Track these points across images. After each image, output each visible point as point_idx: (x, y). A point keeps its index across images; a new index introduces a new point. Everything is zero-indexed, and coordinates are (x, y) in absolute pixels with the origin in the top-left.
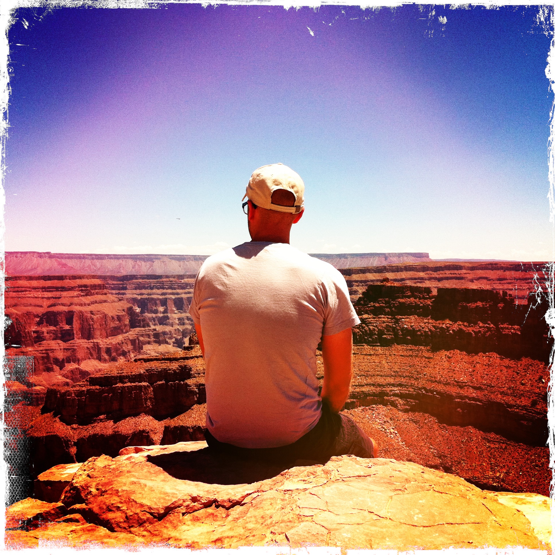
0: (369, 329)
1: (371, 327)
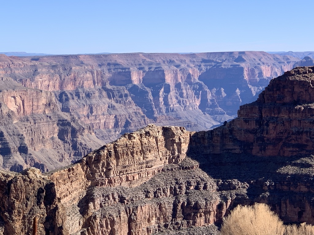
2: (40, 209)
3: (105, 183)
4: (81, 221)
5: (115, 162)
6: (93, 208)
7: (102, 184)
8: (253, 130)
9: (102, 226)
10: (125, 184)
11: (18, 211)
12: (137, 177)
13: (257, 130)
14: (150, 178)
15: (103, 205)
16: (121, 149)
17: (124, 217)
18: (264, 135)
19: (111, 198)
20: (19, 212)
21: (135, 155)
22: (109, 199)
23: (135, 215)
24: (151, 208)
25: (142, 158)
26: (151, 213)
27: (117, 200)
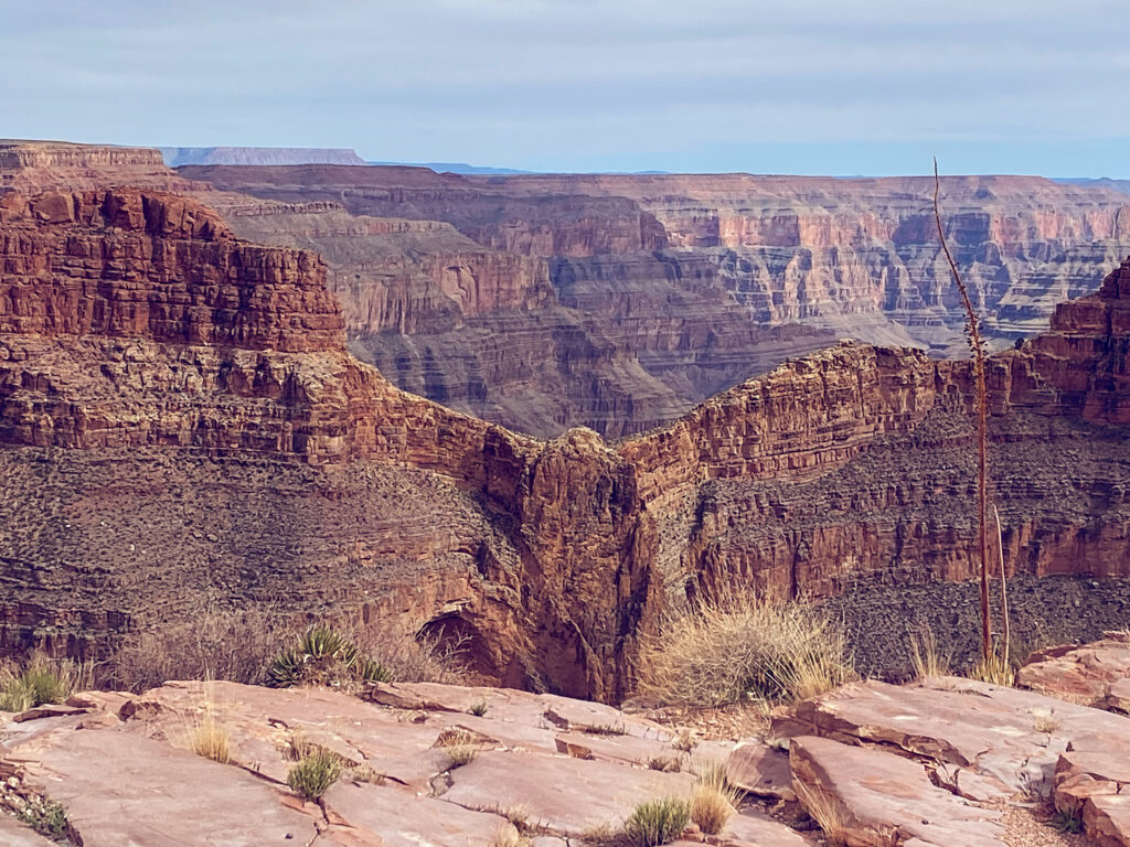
2: (600, 523)
3: (740, 471)
4: (685, 556)
5: (764, 422)
6: (713, 527)
7: (734, 474)
8: (1088, 361)
9: (732, 569)
10: (785, 478)
11: (551, 525)
12: (812, 460)
13: (1096, 362)
14: (842, 464)
15: (736, 521)
16: (779, 394)
17: (781, 551)
18: (1115, 376)
19: (754, 508)
20: (553, 529)
21: (809, 408)
22: (749, 507)
23: (807, 547)
24: (842, 534)
25: (825, 416)
26: (842, 544)
27: (767, 512)
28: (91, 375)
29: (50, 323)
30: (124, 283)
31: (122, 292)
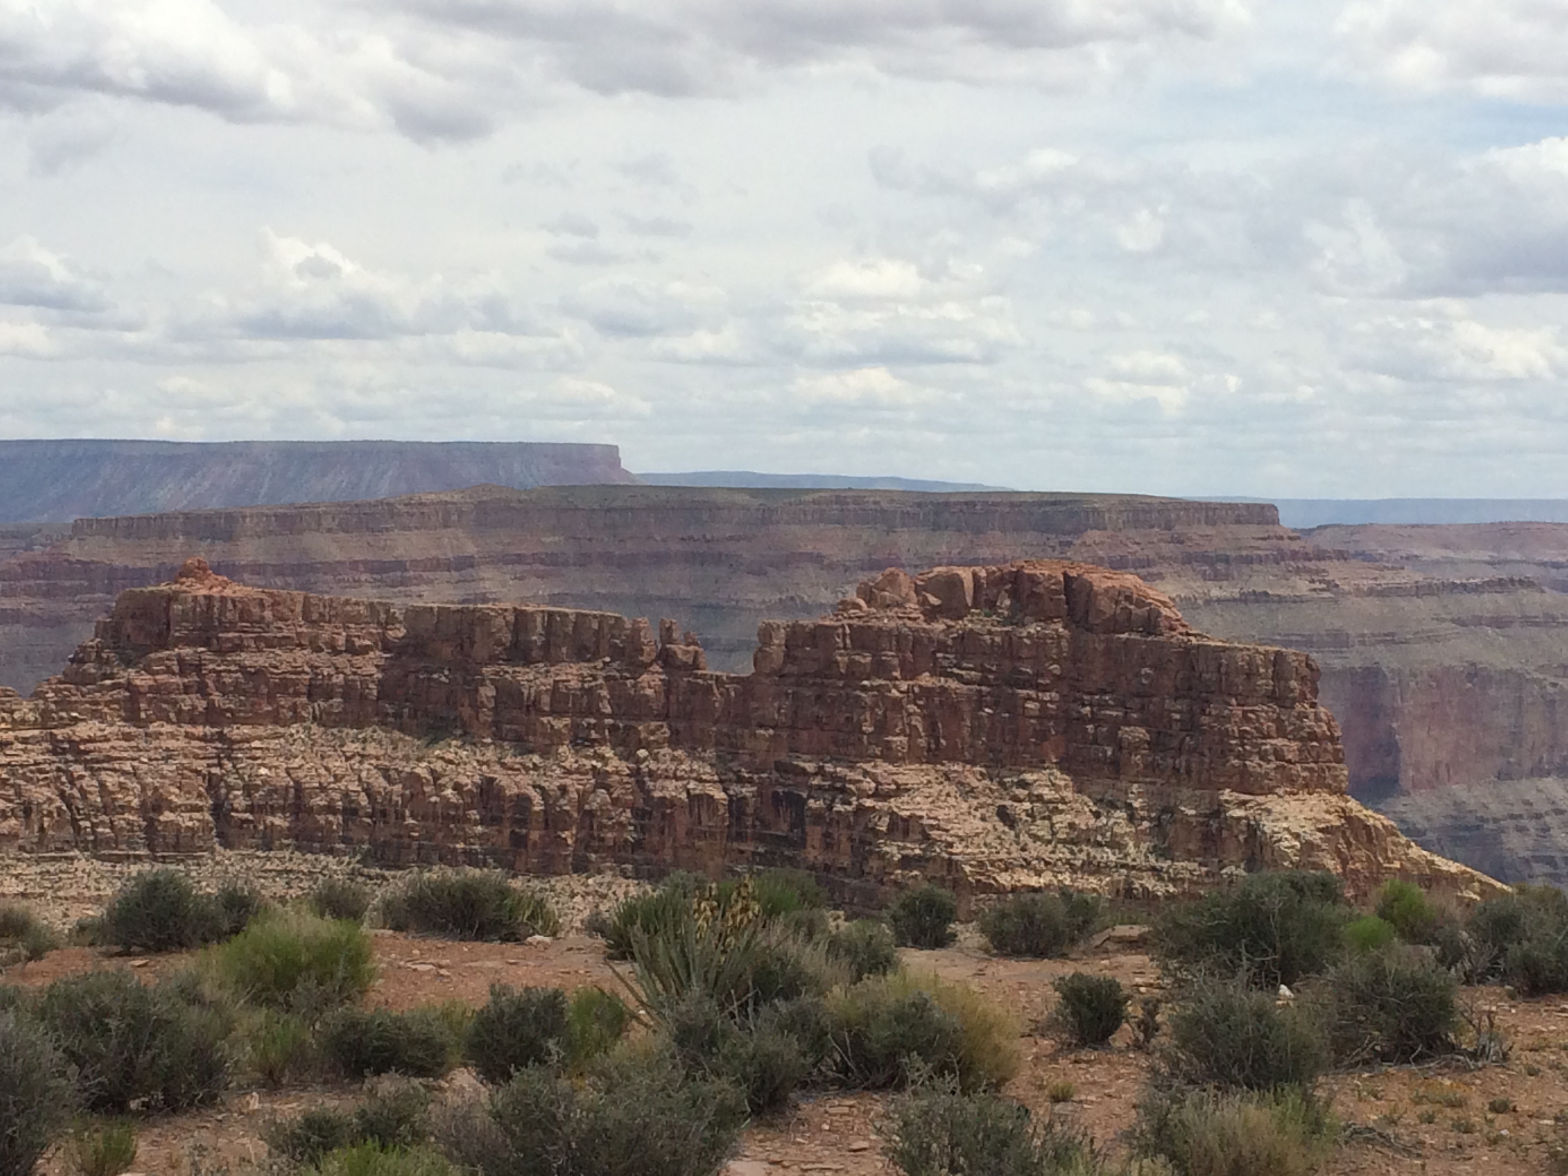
0: (102, 785)
1: (111, 780)
28: (983, 819)
29: (933, 746)
30: (1032, 693)
31: (1030, 705)
